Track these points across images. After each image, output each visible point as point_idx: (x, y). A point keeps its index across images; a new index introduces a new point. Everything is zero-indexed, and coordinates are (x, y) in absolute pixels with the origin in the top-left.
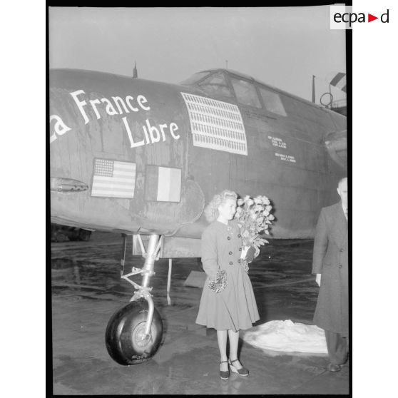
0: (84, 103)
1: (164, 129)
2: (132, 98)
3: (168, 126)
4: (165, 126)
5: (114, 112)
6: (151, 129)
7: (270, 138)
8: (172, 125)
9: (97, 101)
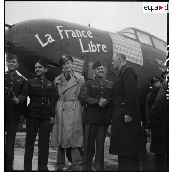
0: (62, 31)
1: (99, 47)
2: (85, 32)
3: (101, 46)
4: (100, 45)
5: (75, 36)
6: (93, 46)
7: (156, 59)
8: (103, 45)
9: (68, 31)
